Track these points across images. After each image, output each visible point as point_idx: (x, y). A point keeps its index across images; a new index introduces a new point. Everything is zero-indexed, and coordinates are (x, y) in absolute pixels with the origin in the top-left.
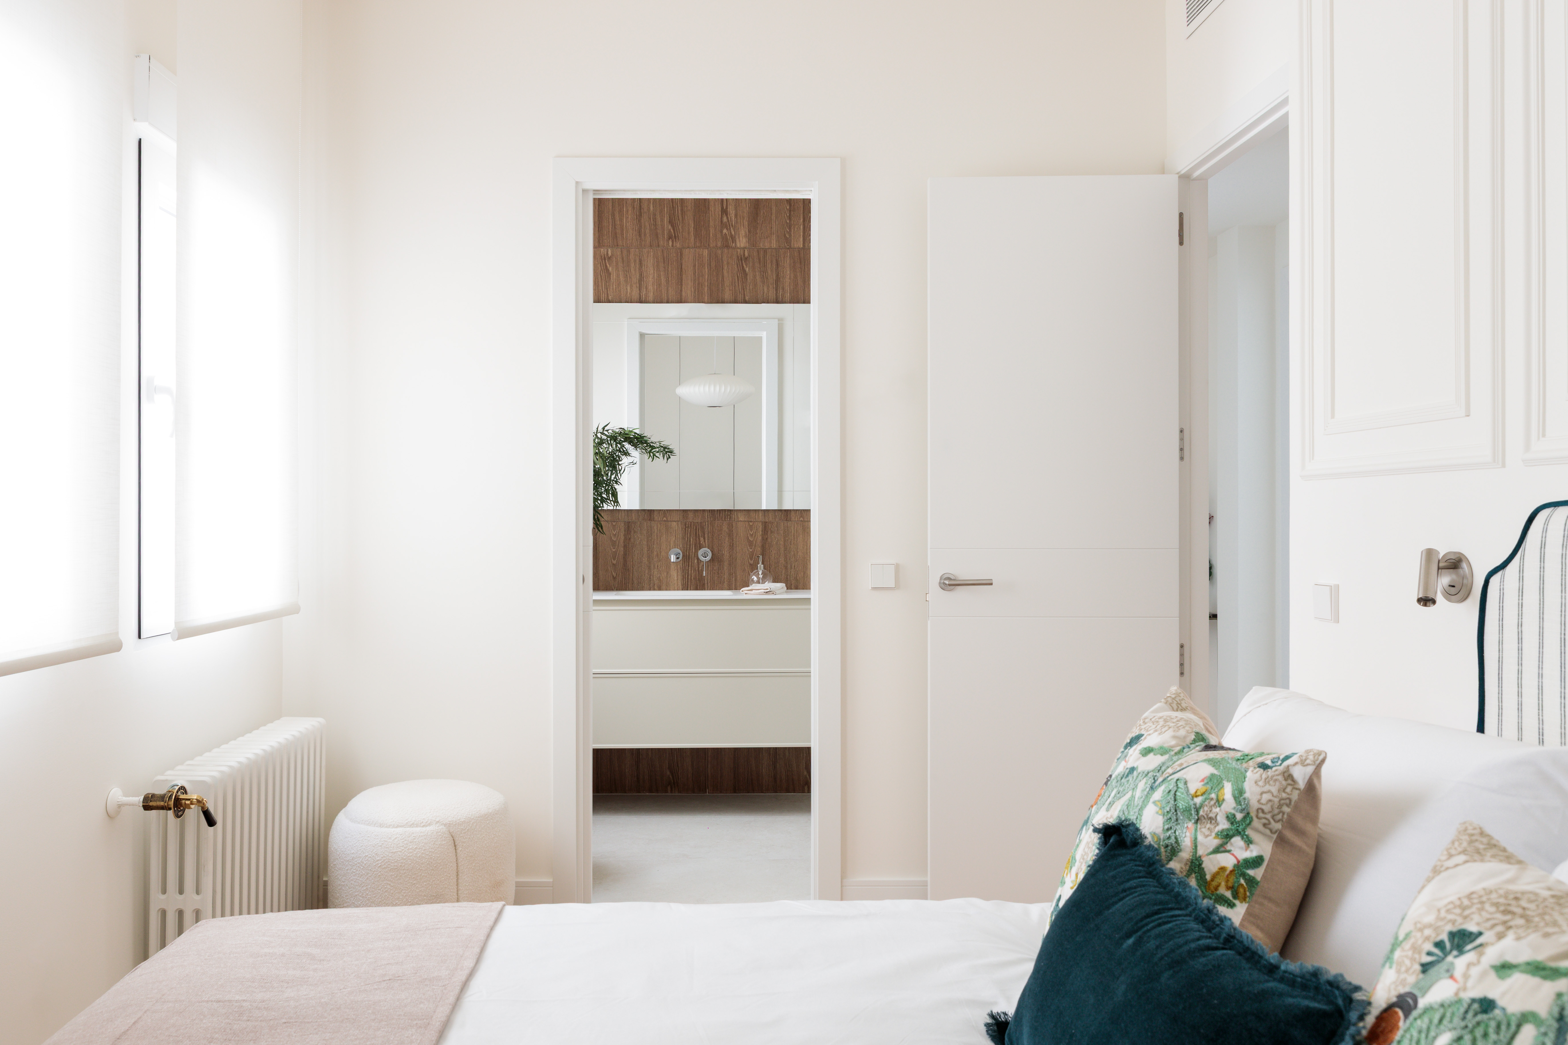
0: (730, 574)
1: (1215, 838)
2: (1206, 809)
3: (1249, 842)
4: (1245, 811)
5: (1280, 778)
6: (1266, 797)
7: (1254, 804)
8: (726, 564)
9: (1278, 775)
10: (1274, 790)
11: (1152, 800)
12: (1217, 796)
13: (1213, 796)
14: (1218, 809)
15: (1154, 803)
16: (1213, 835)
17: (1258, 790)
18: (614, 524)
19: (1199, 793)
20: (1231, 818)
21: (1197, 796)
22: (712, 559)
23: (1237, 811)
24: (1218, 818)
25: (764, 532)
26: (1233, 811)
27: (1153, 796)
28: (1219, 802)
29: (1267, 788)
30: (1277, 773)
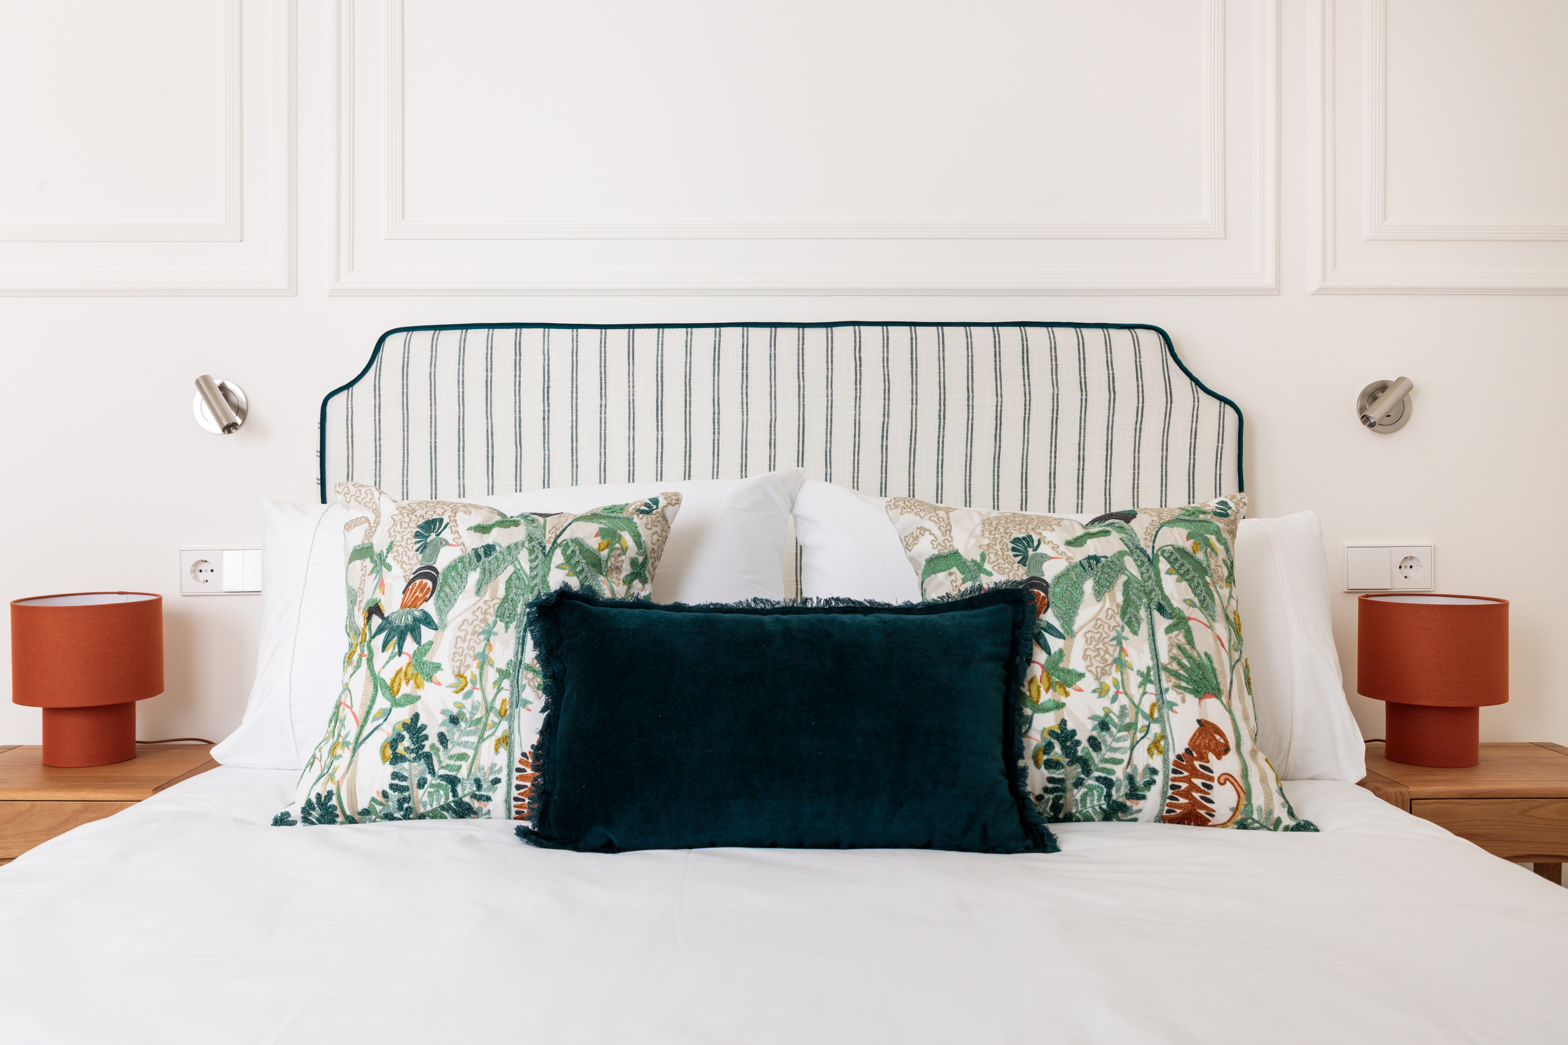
1: (623, 585)
2: (613, 559)
3: (644, 581)
4: (645, 554)
5: (660, 519)
6: (655, 537)
7: (649, 546)
9: (659, 517)
10: (658, 530)
11: (553, 566)
12: (621, 545)
13: (617, 545)
14: (623, 557)
15: (558, 567)
16: (621, 582)
17: (649, 532)
19: (602, 547)
20: (633, 562)
21: (602, 550)
23: (640, 555)
24: (624, 565)
26: (636, 556)
27: (553, 560)
28: (624, 551)
29: (655, 529)
30: (658, 515)
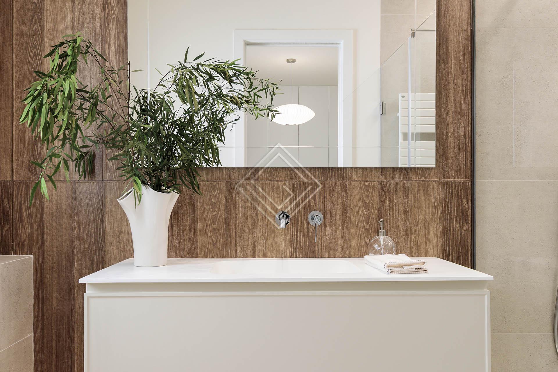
0: (343, 240)
8: (339, 228)
18: (214, 184)
22: (324, 224)
25: (382, 194)
